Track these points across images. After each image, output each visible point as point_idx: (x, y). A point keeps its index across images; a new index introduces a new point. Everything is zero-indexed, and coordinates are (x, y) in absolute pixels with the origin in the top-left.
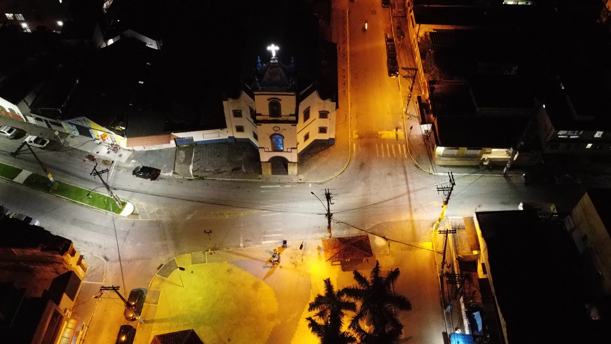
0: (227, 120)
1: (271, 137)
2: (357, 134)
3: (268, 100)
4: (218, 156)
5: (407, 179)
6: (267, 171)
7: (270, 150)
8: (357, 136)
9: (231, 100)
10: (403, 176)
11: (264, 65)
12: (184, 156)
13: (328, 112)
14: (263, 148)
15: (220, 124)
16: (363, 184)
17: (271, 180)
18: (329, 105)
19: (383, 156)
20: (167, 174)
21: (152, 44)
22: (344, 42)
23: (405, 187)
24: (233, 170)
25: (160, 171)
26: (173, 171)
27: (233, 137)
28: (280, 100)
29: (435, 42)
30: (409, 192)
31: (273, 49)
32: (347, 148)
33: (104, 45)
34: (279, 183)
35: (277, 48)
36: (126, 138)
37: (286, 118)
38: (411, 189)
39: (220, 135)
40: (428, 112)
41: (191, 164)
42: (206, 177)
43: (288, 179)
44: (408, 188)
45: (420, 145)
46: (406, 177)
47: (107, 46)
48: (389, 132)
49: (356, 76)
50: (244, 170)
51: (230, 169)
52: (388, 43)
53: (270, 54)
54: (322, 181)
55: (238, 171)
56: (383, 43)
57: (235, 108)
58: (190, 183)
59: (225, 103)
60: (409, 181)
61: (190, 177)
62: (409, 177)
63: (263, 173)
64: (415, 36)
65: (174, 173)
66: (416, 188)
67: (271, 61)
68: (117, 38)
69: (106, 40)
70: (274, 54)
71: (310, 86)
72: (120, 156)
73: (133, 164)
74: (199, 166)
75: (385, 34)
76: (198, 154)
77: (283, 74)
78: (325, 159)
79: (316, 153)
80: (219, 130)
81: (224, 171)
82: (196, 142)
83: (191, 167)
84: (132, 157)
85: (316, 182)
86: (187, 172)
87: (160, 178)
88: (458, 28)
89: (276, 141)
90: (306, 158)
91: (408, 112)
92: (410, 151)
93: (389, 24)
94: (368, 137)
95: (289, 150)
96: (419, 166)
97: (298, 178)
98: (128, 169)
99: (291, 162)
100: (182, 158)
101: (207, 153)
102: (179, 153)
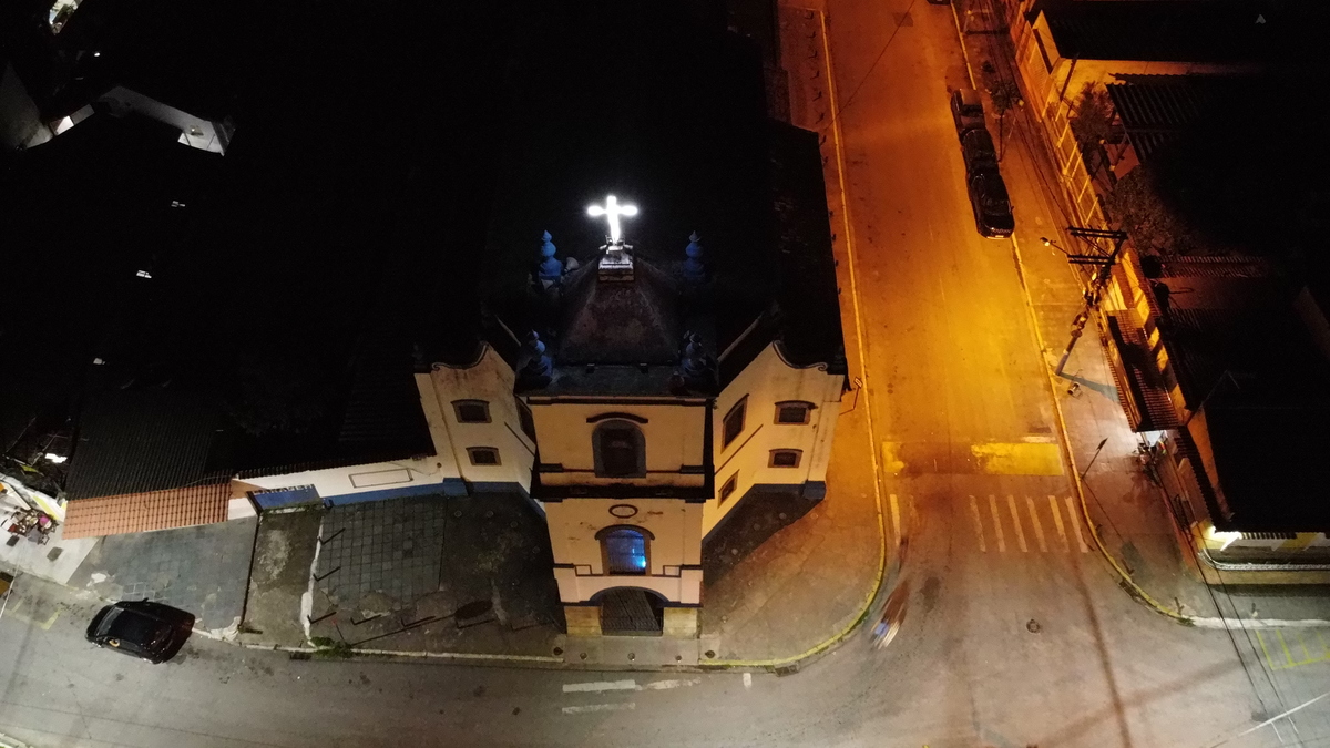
0: (433, 432)
1: (603, 535)
2: (900, 456)
3: (590, 420)
4: (408, 554)
5: (1100, 647)
6: (587, 627)
7: (598, 569)
8: (900, 465)
9: (444, 370)
10: (1082, 634)
11: (572, 263)
12: (282, 555)
13: (812, 406)
14: (571, 566)
15: (417, 444)
16: (943, 671)
17: (602, 658)
18: (814, 383)
19: (1002, 547)
20: (215, 634)
21: (201, 137)
23: (1102, 683)
24: (460, 614)
25: (188, 619)
26: (237, 619)
27: (462, 479)
28: (645, 421)
30: (1118, 706)
31: (614, 213)
32: (868, 515)
33: (43, 137)
34: (630, 672)
35: (631, 210)
36: (65, 502)
37: (664, 479)
38: (1125, 689)
39: (414, 474)
41: (305, 589)
42: (359, 645)
43: (662, 650)
44: (1114, 691)
45: (1128, 499)
46: (1098, 636)
48: (1009, 446)
49: (870, 234)
50: (500, 614)
51: (448, 610)
52: (965, 120)
54: (790, 660)
55: (482, 618)
56: (945, 120)
57: (464, 395)
58: (302, 672)
59: (422, 380)
60: (1113, 653)
61: (302, 643)
62: (1108, 638)
63: (569, 630)
64: (1052, 98)
65: (244, 628)
66: (1145, 686)
67: (605, 264)
68: (85, 113)
69: (51, 119)
70: (615, 234)
72: (55, 554)
73: (102, 592)
74: (335, 599)
75: (949, 90)
76: (337, 543)
78: (794, 563)
79: (763, 537)
80: (409, 463)
81: (429, 619)
82: (331, 500)
83: (307, 600)
84: (95, 561)
85: (768, 663)
86: (290, 622)
87: (191, 651)
90: (726, 560)
91: (1066, 370)
92: (1099, 527)
93: (956, 56)
94: (941, 471)
95: (670, 571)
96: (1138, 589)
97: (700, 647)
98: (75, 610)
99: (677, 605)
100: (276, 563)
101: (368, 541)
102: (266, 542)
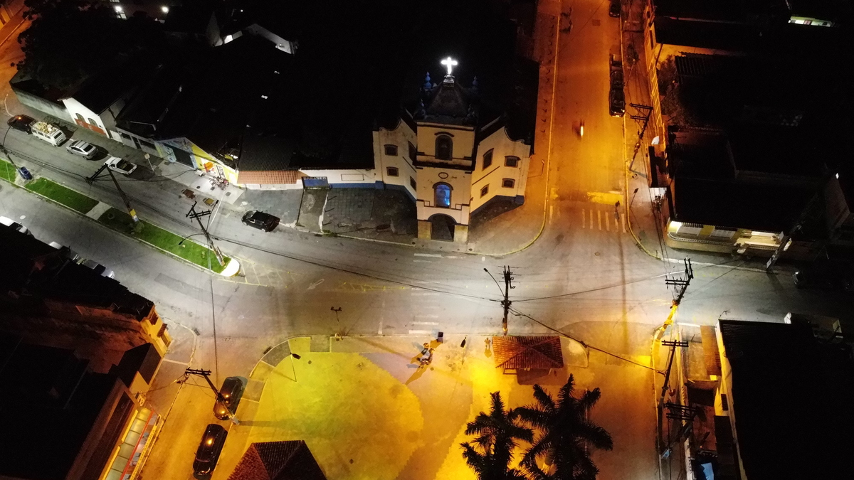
0: (375, 158)
1: (435, 186)
2: (557, 193)
3: (436, 134)
4: (359, 207)
5: (622, 264)
6: (425, 234)
7: (432, 204)
8: (556, 196)
9: (384, 130)
10: (617, 259)
11: (435, 85)
12: (312, 202)
13: (519, 159)
14: (422, 201)
15: (366, 163)
16: (559, 264)
17: (430, 247)
18: (520, 149)
19: (591, 227)
20: (287, 225)
21: (284, 46)
22: (550, 61)
23: (619, 273)
24: (378, 228)
25: (279, 220)
26: (296, 221)
27: (383, 182)
28: (453, 136)
29: (682, 70)
30: (624, 282)
31: (449, 63)
32: (541, 211)
33: (220, 43)
34: (439, 252)
35: (455, 63)
36: (238, 171)
37: (458, 162)
38: (628, 278)
39: (365, 177)
40: (662, 171)
41: (321, 214)
42: (341, 233)
43: (453, 246)
44: (623, 276)
45: (647, 216)
46: (622, 259)
47: (224, 45)
48: (603, 194)
49: (562, 110)
50: (393, 229)
51: (374, 226)
52: (613, 68)
53: (444, 70)
54: (501, 254)
55: (386, 230)
56: (605, 68)
57: (389, 143)
58: (318, 240)
59: (375, 134)
60: (626, 266)
61: (319, 231)
62: (626, 260)
63: (419, 235)
64: (653, 61)
65: (298, 224)
66: (634, 277)
67: (445, 81)
68: (238, 35)
69: (223, 36)
70: (450, 71)
71: (497, 120)
72: (228, 194)
73: (244, 207)
74: (332, 218)
75: (610, 55)
76: (333, 201)
77: (460, 101)
78: (507, 224)
79: (497, 215)
80: (363, 171)
81: (366, 228)
82: (332, 185)
83: (321, 218)
84: (243, 198)
85: (492, 255)
86: (314, 224)
87: (279, 230)
88: (719, 53)
89: (441, 192)
90: (481, 220)
91: (633, 168)
92: (631, 223)
93: (618, 41)
94: (573, 200)
95: (458, 207)
96: (643, 246)
97: (467, 247)
98: (237, 213)
99: (460, 224)
100: (310, 205)
101: (345, 201)
102: (306, 198)
